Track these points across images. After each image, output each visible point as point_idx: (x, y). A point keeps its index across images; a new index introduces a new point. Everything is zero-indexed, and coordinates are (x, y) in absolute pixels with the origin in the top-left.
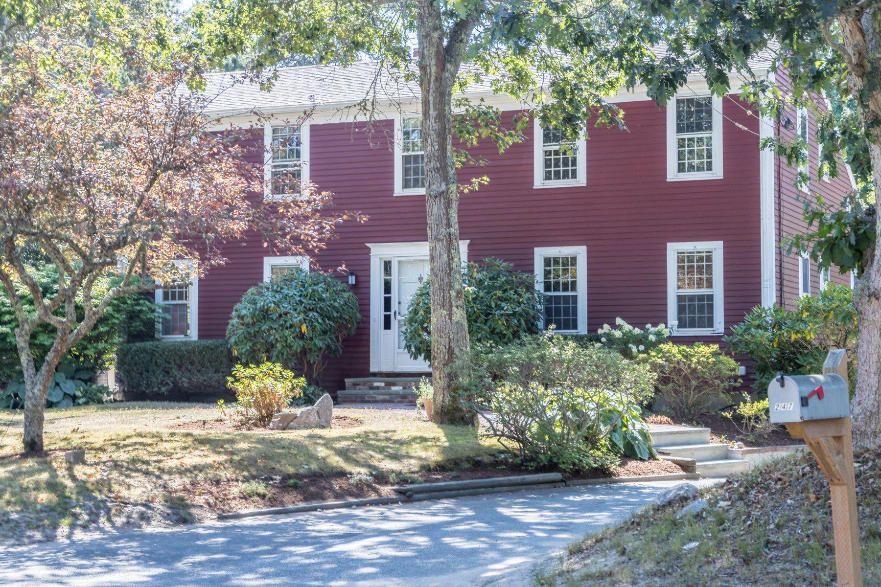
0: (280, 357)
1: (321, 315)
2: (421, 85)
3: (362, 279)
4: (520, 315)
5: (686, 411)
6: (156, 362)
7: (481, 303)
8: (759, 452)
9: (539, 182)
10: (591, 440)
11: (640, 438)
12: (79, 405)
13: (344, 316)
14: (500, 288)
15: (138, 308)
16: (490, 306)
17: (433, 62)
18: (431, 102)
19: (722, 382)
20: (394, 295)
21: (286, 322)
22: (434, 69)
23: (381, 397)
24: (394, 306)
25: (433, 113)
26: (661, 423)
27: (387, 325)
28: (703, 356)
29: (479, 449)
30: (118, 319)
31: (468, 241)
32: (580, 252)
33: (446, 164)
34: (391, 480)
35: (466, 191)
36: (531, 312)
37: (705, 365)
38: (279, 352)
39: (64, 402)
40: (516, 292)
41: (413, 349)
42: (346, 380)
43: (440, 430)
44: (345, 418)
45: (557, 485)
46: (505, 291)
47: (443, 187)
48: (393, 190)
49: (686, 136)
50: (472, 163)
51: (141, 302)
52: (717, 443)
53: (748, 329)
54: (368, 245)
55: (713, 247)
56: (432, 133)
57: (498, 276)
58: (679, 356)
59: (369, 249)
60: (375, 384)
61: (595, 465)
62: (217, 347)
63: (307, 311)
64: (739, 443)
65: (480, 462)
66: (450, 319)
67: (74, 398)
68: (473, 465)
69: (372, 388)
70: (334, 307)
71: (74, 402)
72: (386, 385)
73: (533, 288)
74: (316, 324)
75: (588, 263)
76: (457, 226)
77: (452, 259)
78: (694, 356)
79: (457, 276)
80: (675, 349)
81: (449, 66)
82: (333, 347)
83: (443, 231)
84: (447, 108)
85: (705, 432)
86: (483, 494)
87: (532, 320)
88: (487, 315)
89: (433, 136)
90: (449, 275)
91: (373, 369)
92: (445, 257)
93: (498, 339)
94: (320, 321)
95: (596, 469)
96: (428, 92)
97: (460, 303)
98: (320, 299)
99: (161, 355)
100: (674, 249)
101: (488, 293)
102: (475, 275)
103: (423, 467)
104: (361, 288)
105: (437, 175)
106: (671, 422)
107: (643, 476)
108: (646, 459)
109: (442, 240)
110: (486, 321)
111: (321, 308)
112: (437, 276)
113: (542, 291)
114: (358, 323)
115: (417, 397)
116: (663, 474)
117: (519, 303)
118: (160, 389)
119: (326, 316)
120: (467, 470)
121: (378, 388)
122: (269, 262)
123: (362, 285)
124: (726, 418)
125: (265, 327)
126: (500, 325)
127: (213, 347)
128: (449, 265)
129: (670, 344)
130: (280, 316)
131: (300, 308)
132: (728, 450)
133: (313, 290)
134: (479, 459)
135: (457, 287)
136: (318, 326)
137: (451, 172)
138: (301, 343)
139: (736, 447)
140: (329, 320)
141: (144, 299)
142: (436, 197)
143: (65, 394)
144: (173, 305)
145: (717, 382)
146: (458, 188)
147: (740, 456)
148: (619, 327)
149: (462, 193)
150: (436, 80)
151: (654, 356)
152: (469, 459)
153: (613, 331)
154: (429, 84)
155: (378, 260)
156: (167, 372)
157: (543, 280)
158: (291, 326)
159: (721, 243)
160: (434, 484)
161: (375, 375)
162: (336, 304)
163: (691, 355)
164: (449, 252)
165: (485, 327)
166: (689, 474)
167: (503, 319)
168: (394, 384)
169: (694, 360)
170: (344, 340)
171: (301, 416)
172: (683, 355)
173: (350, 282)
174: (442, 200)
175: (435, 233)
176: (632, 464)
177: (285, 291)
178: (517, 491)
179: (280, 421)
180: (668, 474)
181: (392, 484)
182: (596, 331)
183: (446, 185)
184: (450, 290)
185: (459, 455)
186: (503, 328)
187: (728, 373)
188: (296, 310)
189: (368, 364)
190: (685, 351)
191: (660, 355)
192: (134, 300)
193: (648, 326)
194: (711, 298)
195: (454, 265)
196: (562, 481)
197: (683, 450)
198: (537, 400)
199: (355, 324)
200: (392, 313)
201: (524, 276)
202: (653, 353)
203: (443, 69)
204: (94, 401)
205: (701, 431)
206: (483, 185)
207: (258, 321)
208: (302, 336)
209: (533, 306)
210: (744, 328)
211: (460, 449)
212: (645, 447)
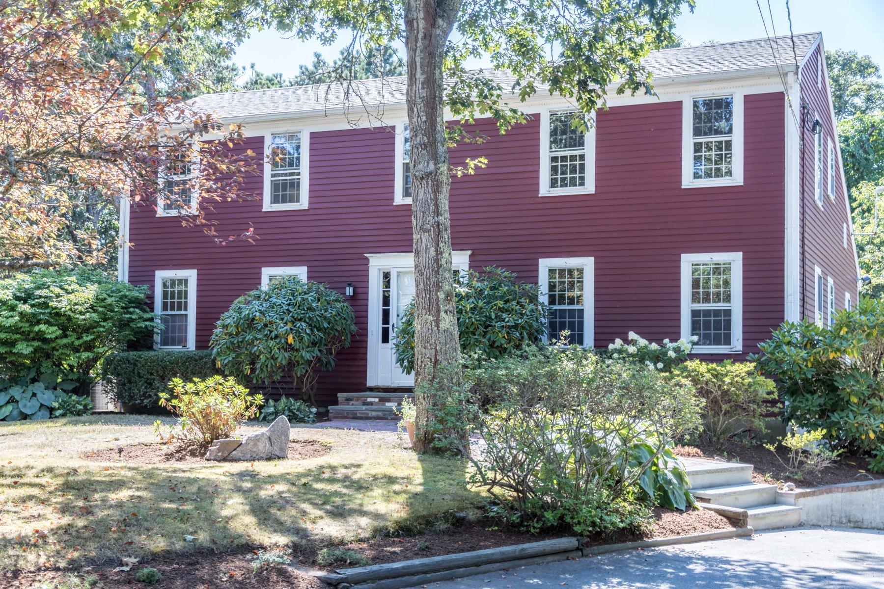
0: (265, 369)
1: (310, 325)
2: (407, 44)
3: (360, 290)
4: (523, 328)
5: (715, 439)
6: (139, 373)
7: (481, 313)
8: (813, 494)
9: (545, 189)
10: (616, 487)
11: (675, 481)
12: (56, 417)
13: (336, 327)
14: (502, 297)
15: (127, 316)
16: (490, 318)
17: (421, 15)
18: (418, 64)
19: (759, 406)
20: (393, 308)
21: (271, 332)
22: (422, 24)
23: (374, 414)
24: (393, 319)
25: (420, 76)
26: (689, 455)
27: (385, 339)
28: (737, 376)
29: (463, 499)
30: (104, 327)
31: (469, 252)
32: (587, 264)
33: (435, 139)
34: (320, 559)
35: (460, 174)
36: (535, 324)
37: (739, 386)
38: (263, 364)
39: (40, 414)
40: (518, 303)
41: (406, 363)
42: (339, 395)
43: (418, 465)
44: (312, 442)
45: (572, 555)
46: (506, 302)
47: (432, 167)
48: (393, 199)
49: (703, 140)
50: (467, 140)
51: (131, 310)
52: (762, 484)
53: (778, 346)
54: (366, 255)
55: (731, 258)
56: (419, 101)
57: (500, 285)
58: (708, 376)
59: (368, 259)
60: (369, 400)
61: (621, 525)
62: (201, 358)
63: (294, 320)
64: (789, 483)
65: (463, 519)
66: (438, 326)
67: (52, 410)
68: (453, 525)
69: (365, 404)
70: (325, 318)
71: (51, 414)
72: (380, 401)
73: (537, 300)
74: (304, 335)
75: (596, 275)
76: (447, 215)
77: (441, 253)
78: (726, 376)
79: (447, 275)
80: (703, 368)
81: (440, 22)
82: (324, 360)
83: (430, 219)
84: (437, 72)
85: (747, 469)
86: (462, 576)
87: (536, 334)
88: (486, 327)
89: (421, 105)
90: (437, 273)
91: (370, 383)
92: (432, 251)
93: (498, 354)
94: (308, 331)
95: (624, 528)
96: (415, 51)
97: (449, 307)
98: (309, 309)
99: (143, 366)
100: (688, 261)
101: (488, 303)
102: (474, 283)
103: (377, 531)
104: (359, 300)
105: (424, 152)
106: (701, 453)
107: (682, 536)
108: (684, 509)
109: (429, 231)
110: (485, 333)
111: (310, 318)
112: (422, 274)
113: (546, 303)
114: (353, 336)
115: (399, 419)
116: (708, 531)
117: (522, 314)
118: (142, 401)
119: (315, 326)
120: (444, 532)
121: (371, 403)
122: (267, 272)
123: (360, 297)
124: (769, 450)
125: (249, 337)
126: (501, 338)
127: (197, 358)
128: (437, 261)
129: (698, 361)
130: (266, 325)
131: (288, 318)
132: (776, 492)
133: (303, 299)
134: (462, 514)
135: (447, 287)
136: (306, 338)
137: (441, 149)
138: (287, 355)
139: (786, 489)
140: (318, 331)
141: (134, 307)
142: (422, 178)
143: (42, 405)
144: (172, 315)
145: (753, 406)
146: (450, 170)
147: (792, 500)
148: (633, 342)
149: (454, 176)
150: (425, 37)
151: (678, 376)
152: (447, 516)
153: (626, 346)
154: (416, 42)
155: (376, 271)
156: (151, 384)
157: (547, 291)
158: (276, 337)
159: (740, 255)
160: (386, 566)
161: (372, 389)
162: (327, 315)
163: (722, 375)
164: (438, 245)
165: (483, 340)
166: (740, 530)
167: (504, 331)
168: (389, 400)
169: (727, 380)
170: (338, 353)
171: (247, 444)
172: (712, 375)
173: (348, 294)
174: (430, 182)
175: (420, 222)
176: (668, 518)
177: (274, 300)
178: (514, 567)
179: (219, 450)
180: (714, 531)
181: (321, 567)
182: (607, 347)
183: (435, 164)
184: (437, 291)
185: (433, 510)
186: (503, 341)
187: (765, 395)
188: (282, 319)
189: (365, 378)
190: (715, 370)
191: (684, 374)
192: (123, 308)
193: (666, 341)
194: (728, 313)
195: (443, 261)
196: (577, 549)
197: (725, 494)
198: (541, 427)
199: (349, 336)
200: (390, 326)
201: (528, 287)
202: (677, 372)
203: (433, 25)
204: (71, 413)
205: (742, 469)
206: (481, 167)
207: (243, 330)
208: (289, 348)
209: (537, 319)
210: (773, 345)
211: (437, 498)
212: (681, 493)
